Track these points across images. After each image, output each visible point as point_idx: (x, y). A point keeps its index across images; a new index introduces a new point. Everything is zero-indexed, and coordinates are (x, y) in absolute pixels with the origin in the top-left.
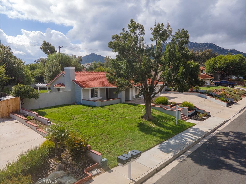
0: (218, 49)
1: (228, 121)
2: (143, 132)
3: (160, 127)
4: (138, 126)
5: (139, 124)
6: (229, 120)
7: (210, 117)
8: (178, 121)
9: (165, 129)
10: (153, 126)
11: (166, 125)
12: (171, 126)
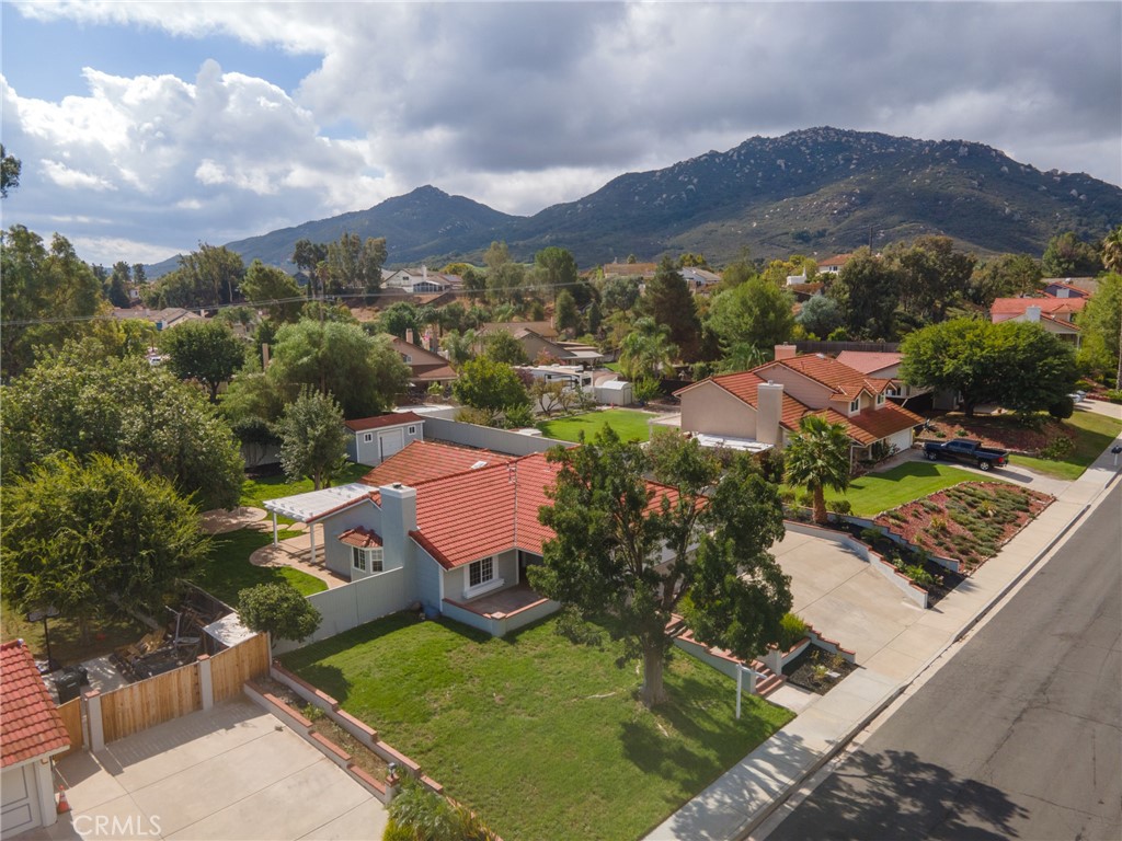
0: (1006, 169)
1: (902, 691)
2: (636, 764)
3: (687, 734)
4: (623, 738)
5: (624, 725)
6: (907, 686)
7: (852, 670)
8: (742, 704)
9: (700, 743)
10: (666, 733)
11: (707, 726)
12: (718, 731)
